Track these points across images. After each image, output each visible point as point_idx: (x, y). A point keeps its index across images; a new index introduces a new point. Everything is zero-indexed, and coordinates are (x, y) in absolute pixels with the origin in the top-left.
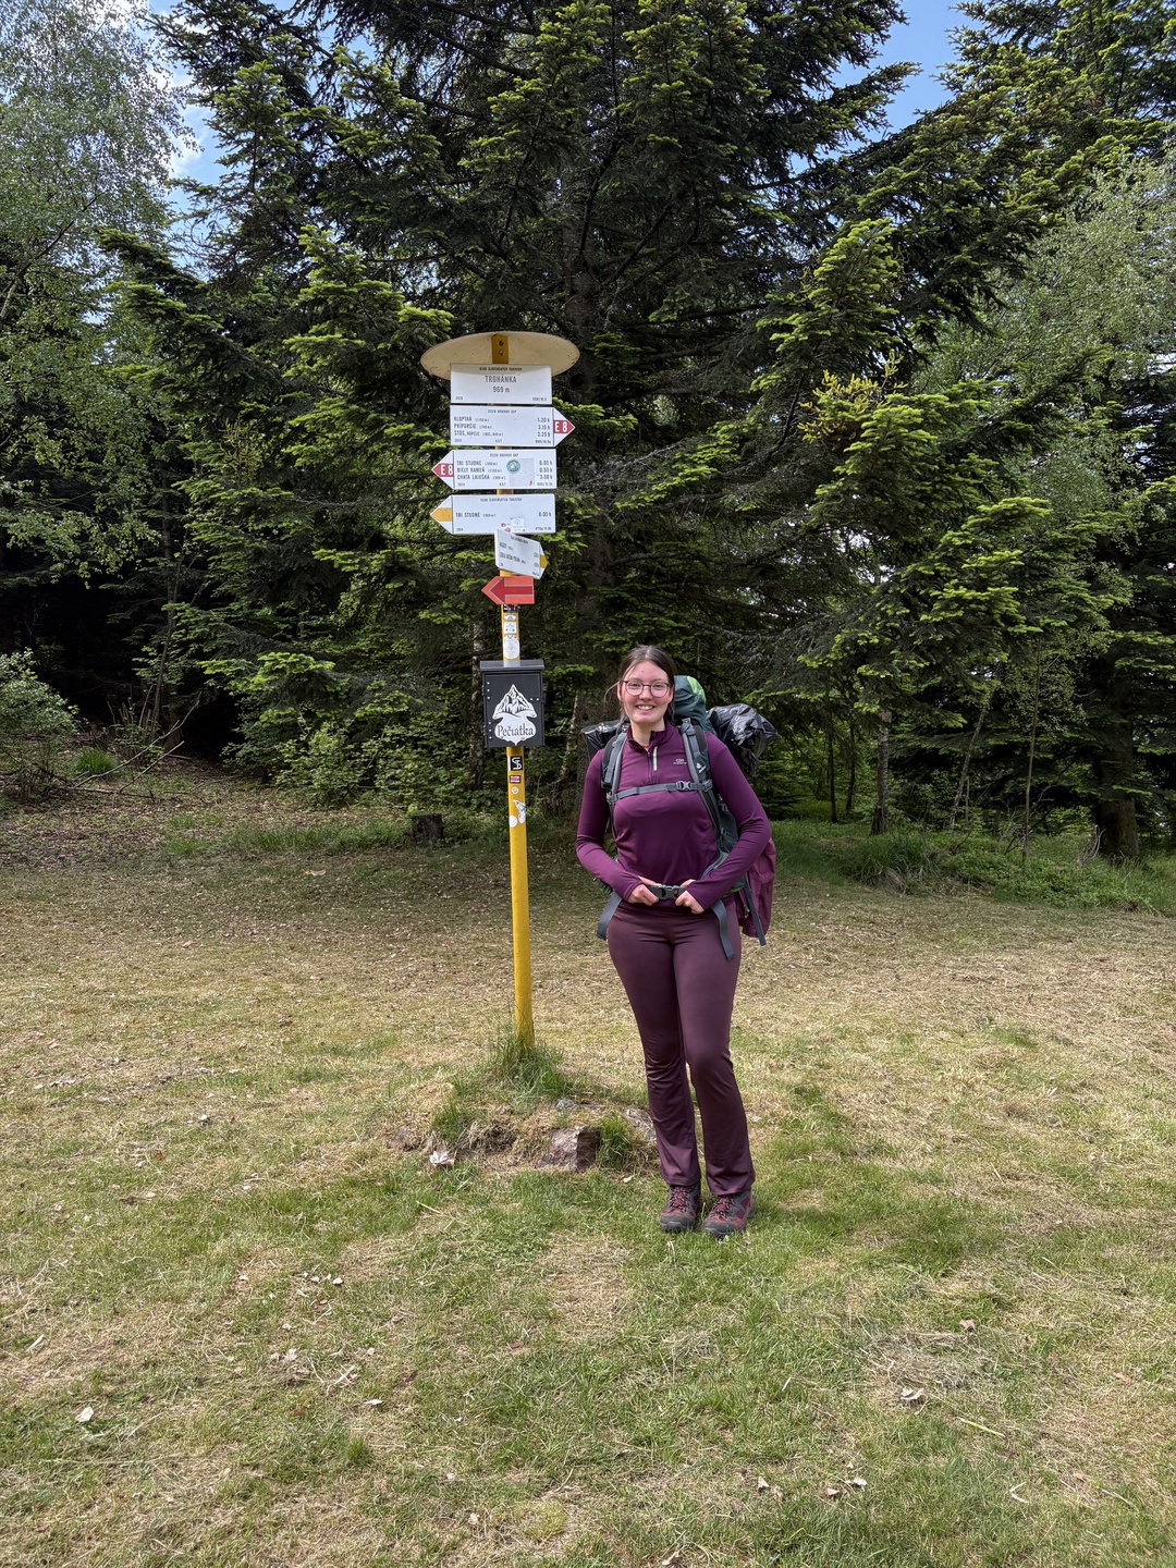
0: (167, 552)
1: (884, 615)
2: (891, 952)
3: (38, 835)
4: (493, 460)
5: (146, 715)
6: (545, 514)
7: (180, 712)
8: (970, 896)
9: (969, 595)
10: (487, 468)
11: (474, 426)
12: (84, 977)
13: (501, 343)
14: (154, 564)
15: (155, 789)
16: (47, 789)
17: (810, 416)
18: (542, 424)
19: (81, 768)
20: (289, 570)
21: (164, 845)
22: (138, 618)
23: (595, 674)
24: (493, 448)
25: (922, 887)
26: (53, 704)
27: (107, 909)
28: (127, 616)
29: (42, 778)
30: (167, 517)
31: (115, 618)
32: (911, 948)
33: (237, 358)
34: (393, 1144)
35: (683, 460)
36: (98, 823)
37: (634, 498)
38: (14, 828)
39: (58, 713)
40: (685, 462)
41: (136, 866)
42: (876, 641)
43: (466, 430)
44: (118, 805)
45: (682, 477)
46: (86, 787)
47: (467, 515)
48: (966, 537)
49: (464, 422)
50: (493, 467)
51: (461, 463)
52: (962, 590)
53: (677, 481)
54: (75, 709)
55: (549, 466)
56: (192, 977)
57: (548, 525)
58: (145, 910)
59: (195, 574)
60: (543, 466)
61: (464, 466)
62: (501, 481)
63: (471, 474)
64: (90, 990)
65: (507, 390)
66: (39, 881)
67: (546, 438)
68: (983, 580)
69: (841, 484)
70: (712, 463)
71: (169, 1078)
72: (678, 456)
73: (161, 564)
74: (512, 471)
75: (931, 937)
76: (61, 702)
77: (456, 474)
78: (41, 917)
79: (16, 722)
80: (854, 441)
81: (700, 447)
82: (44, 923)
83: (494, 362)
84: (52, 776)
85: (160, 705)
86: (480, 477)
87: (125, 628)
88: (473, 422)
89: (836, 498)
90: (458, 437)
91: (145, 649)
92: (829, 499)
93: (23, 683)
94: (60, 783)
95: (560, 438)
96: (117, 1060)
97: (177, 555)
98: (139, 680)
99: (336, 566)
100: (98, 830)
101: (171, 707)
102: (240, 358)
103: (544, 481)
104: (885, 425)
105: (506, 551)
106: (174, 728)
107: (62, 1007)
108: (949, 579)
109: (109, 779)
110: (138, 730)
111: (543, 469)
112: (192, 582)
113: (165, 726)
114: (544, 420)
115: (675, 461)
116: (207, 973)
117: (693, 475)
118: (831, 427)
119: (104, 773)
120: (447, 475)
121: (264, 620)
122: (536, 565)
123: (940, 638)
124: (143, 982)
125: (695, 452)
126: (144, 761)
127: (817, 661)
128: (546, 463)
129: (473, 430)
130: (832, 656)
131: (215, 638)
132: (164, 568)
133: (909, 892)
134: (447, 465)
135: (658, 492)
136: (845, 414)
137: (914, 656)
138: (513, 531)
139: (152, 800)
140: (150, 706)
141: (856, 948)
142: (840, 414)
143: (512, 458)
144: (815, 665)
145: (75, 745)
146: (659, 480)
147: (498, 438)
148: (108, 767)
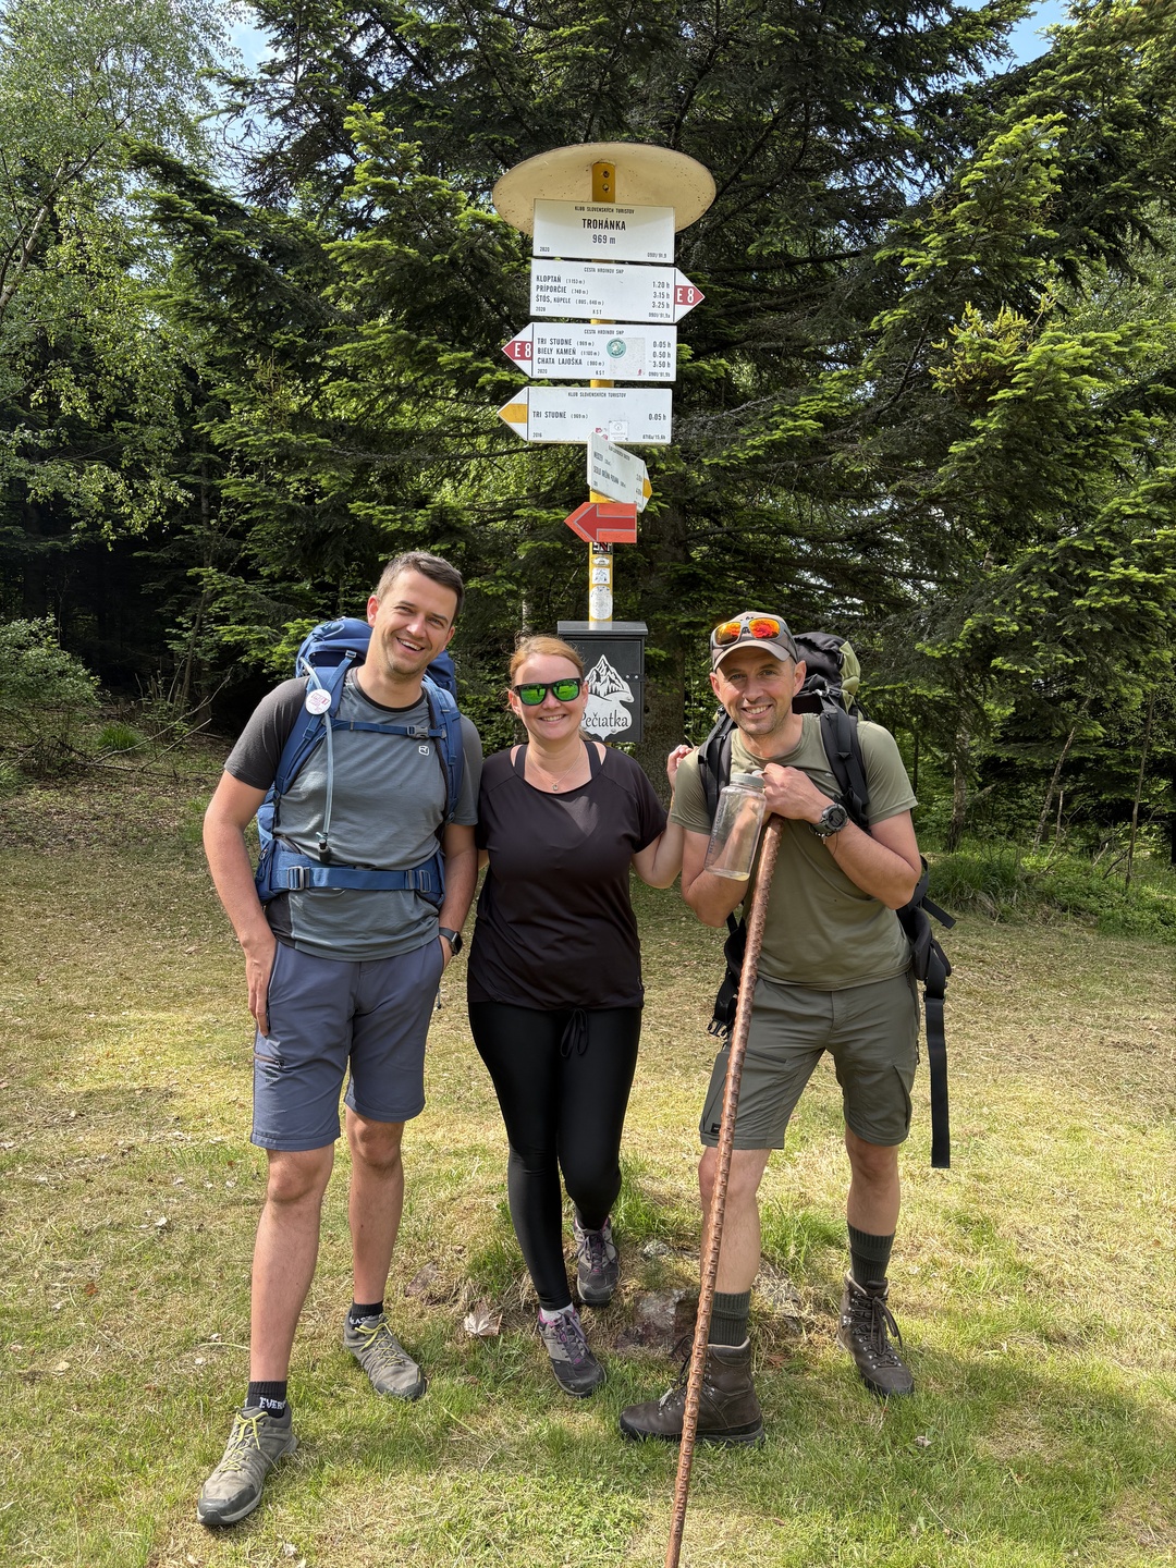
0: (204, 520)
1: (1025, 598)
2: (1012, 1000)
3: (50, 813)
4: (589, 338)
5: (175, 689)
6: (657, 417)
7: (212, 688)
8: (1070, 927)
9: (1141, 576)
10: (579, 349)
11: (564, 290)
12: (65, 987)
13: (606, 174)
14: (190, 532)
15: (180, 769)
16: (65, 764)
17: (944, 359)
18: (658, 290)
19: (104, 743)
20: (324, 532)
21: (181, 830)
22: (173, 589)
23: (668, 659)
24: (587, 321)
25: (1018, 914)
26: (75, 674)
27: (109, 901)
28: (160, 585)
29: (61, 752)
30: (204, 482)
31: (149, 587)
32: (1033, 996)
33: (274, 286)
34: (413, 1290)
35: (782, 413)
36: (114, 802)
37: (725, 453)
38: (24, 805)
39: (82, 684)
40: (784, 416)
41: (148, 853)
42: (1017, 628)
43: (553, 295)
44: (140, 784)
45: (785, 431)
46: (108, 763)
47: (548, 414)
48: (1137, 505)
49: (550, 283)
50: (587, 348)
51: (543, 341)
52: (1133, 570)
53: (777, 435)
54: (96, 680)
55: (666, 350)
56: (189, 994)
57: (661, 432)
58: (151, 904)
59: (231, 544)
60: (658, 350)
61: (548, 346)
62: (598, 368)
63: (554, 355)
64: (70, 1007)
65: (613, 240)
66: (41, 865)
67: (665, 311)
68: (1157, 560)
69: (982, 440)
70: (818, 417)
71: (131, 1148)
72: (776, 408)
73: (197, 531)
74: (614, 354)
75: (1052, 981)
76: (83, 672)
77: (536, 356)
78: (34, 908)
79: (35, 689)
80: (1000, 387)
81: (802, 399)
82: (37, 915)
83: (595, 199)
84: (71, 750)
85: (191, 683)
86: (569, 361)
87: (157, 598)
88: (562, 284)
89: (971, 459)
90: (542, 304)
91: (179, 619)
92: (961, 460)
93: (44, 651)
94: (79, 760)
95: (683, 310)
96: (73, 1114)
97: (213, 522)
98: (171, 653)
99: (375, 522)
100: (114, 811)
101: (203, 683)
102: (276, 284)
103: (658, 370)
104: (1044, 367)
105: (602, 465)
106: (203, 704)
107: (28, 1029)
108: (1113, 558)
109: (133, 755)
110: (166, 707)
111: (659, 355)
112: (229, 551)
113: (196, 702)
114: (662, 285)
115: (773, 415)
116: (207, 990)
117: (796, 428)
118: (969, 373)
119: (126, 749)
120: (523, 358)
121: (302, 594)
122: (638, 492)
123: (1096, 629)
124: (131, 998)
125: (796, 405)
126: (169, 737)
127: (940, 649)
128: (662, 344)
129: (561, 295)
130: (959, 645)
131: (244, 607)
132: (201, 536)
133: (1002, 920)
134: (524, 343)
135: (754, 447)
136: (990, 354)
137: (1060, 648)
138: (612, 439)
139: (175, 779)
140: (181, 681)
141: (969, 994)
142: (984, 355)
143: (615, 336)
144: (937, 654)
145: (102, 718)
146: (754, 434)
147: (597, 307)
148: (132, 743)
